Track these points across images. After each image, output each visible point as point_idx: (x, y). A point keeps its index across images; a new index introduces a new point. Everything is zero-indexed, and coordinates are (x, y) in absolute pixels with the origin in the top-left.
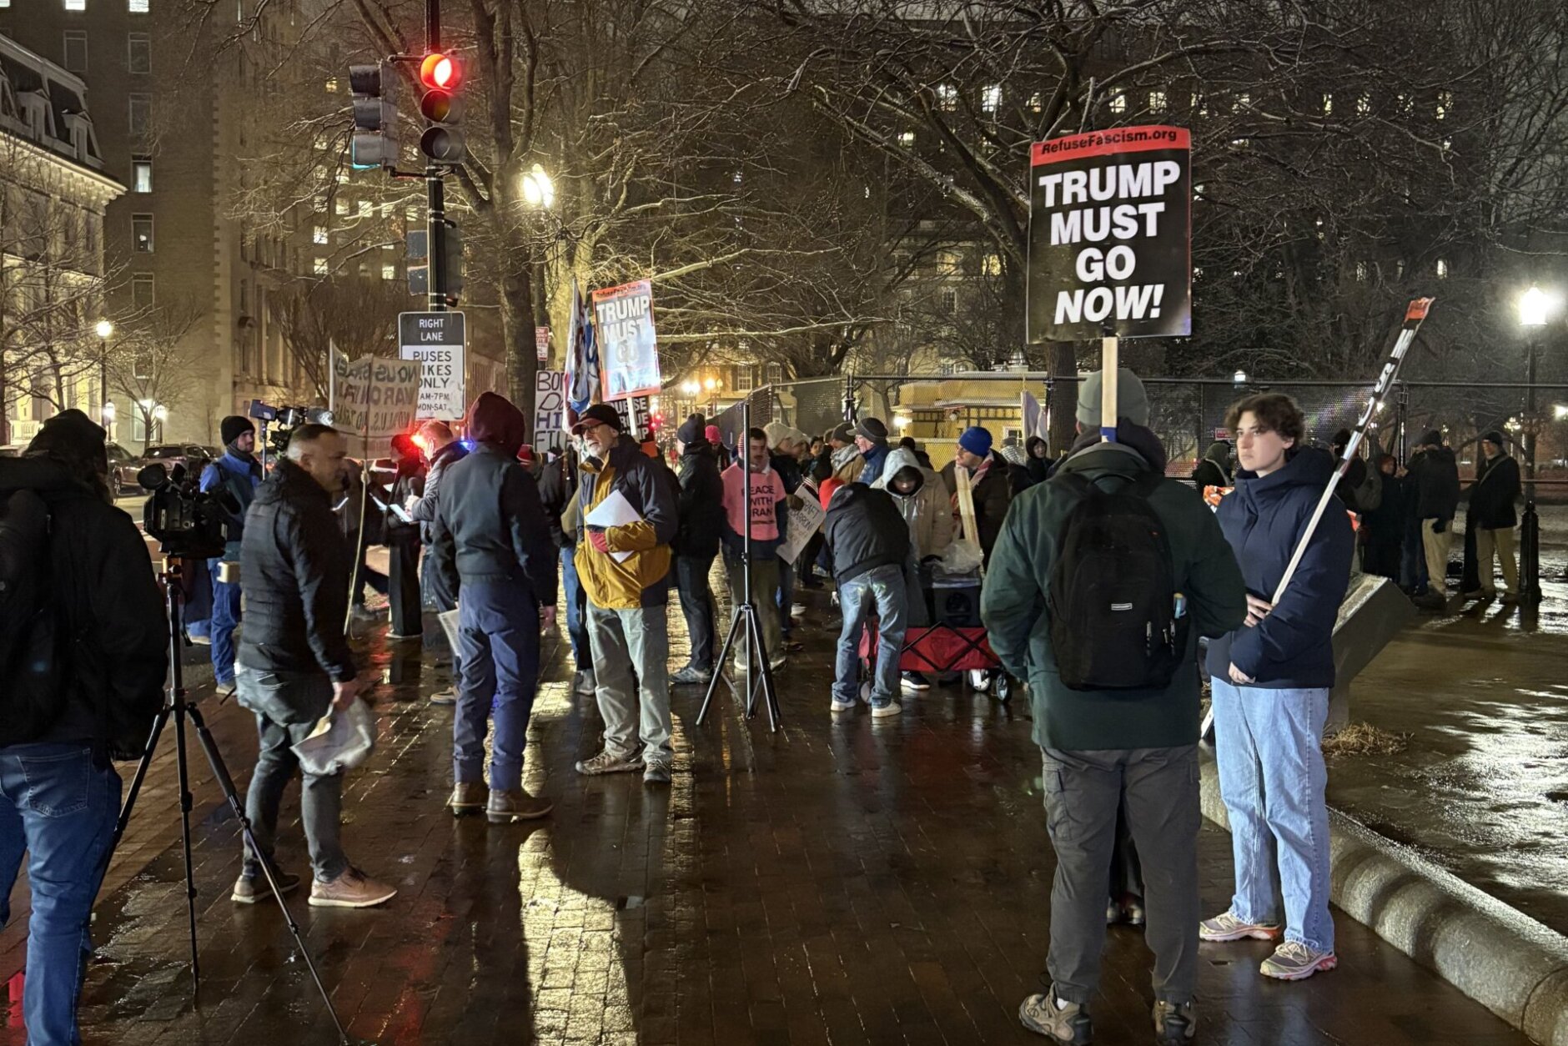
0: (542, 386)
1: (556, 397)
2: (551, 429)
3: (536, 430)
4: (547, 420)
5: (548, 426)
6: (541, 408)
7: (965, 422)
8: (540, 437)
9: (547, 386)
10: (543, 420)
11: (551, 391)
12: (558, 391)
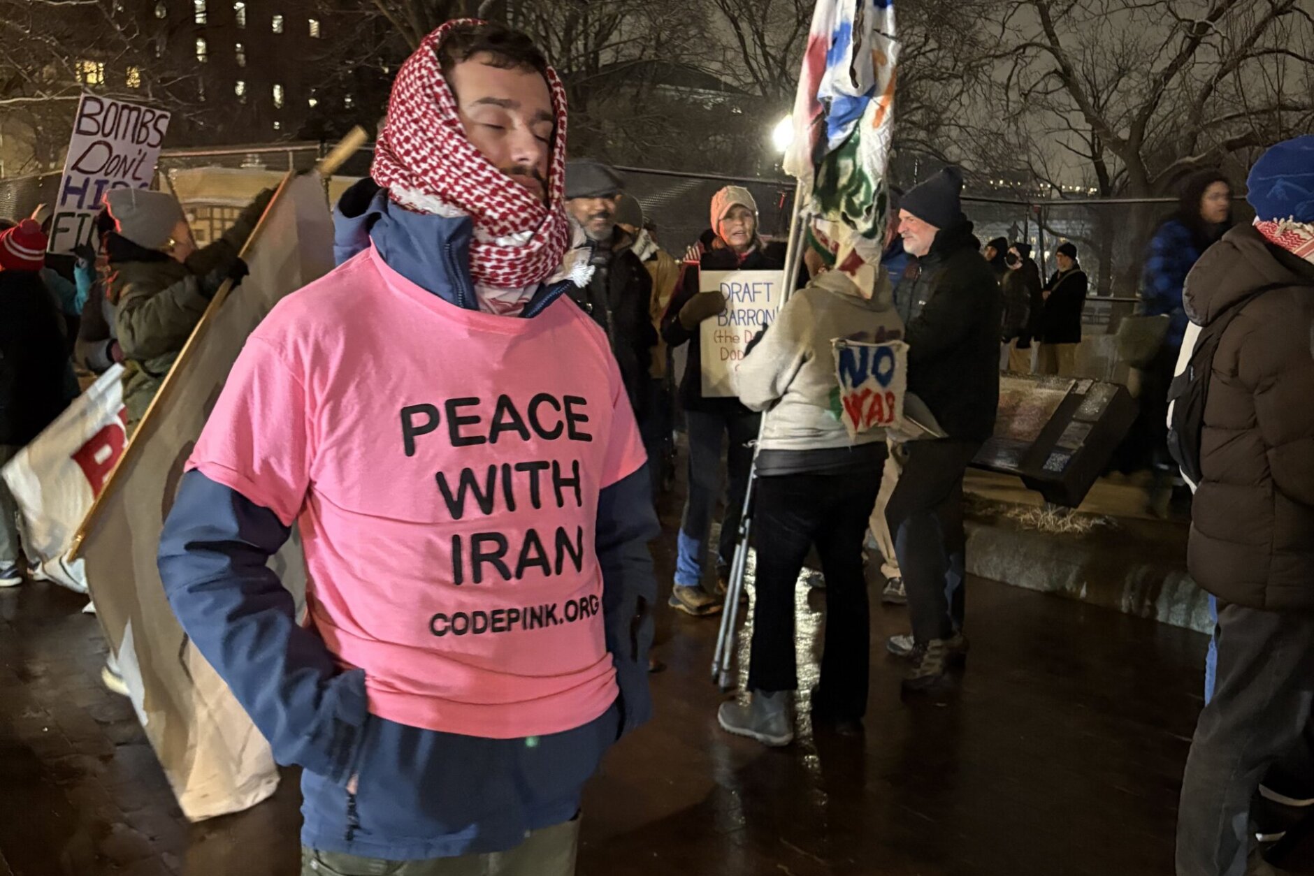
0: (88, 124)
1: (104, 149)
2: (84, 210)
3: (58, 209)
4: (81, 191)
5: (80, 206)
6: (75, 167)
7: (207, 223)
8: (63, 223)
9: (94, 128)
10: (74, 190)
11: (99, 137)
12: (110, 139)
